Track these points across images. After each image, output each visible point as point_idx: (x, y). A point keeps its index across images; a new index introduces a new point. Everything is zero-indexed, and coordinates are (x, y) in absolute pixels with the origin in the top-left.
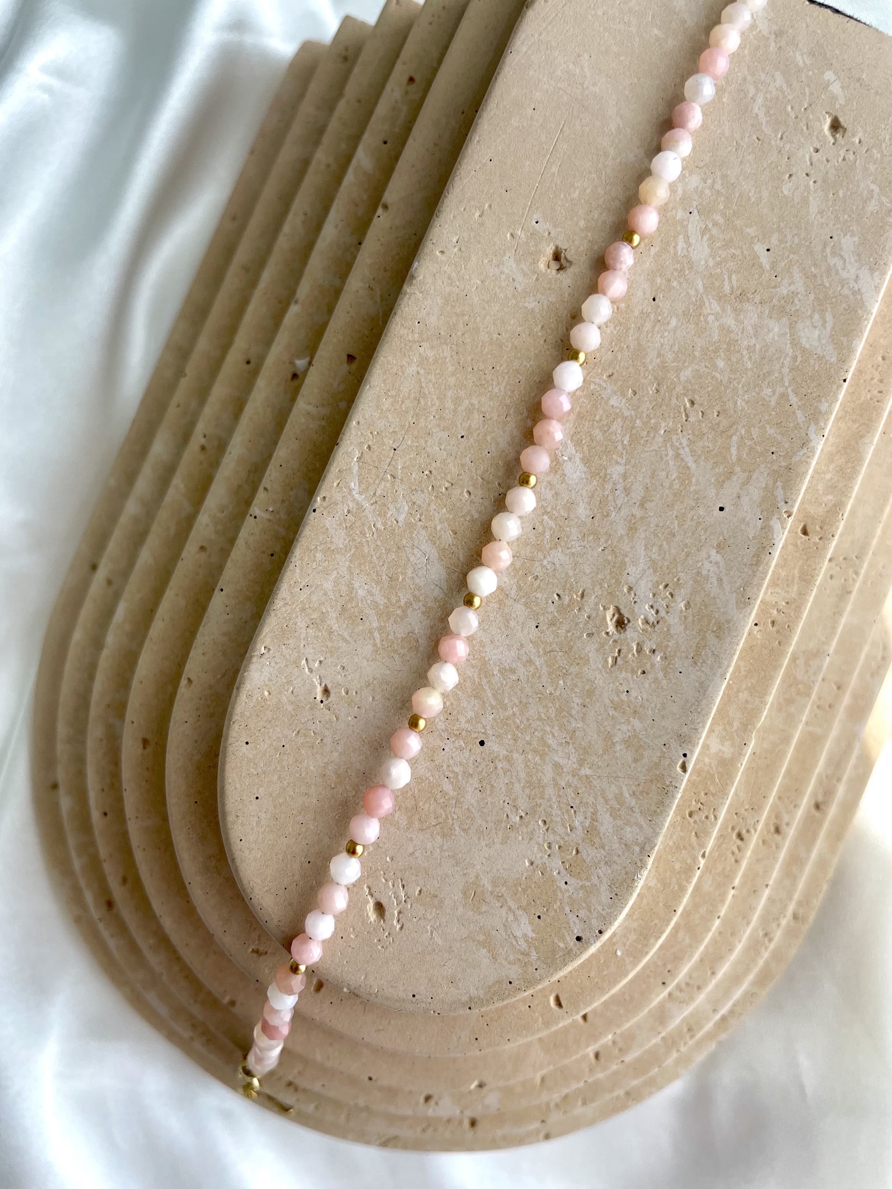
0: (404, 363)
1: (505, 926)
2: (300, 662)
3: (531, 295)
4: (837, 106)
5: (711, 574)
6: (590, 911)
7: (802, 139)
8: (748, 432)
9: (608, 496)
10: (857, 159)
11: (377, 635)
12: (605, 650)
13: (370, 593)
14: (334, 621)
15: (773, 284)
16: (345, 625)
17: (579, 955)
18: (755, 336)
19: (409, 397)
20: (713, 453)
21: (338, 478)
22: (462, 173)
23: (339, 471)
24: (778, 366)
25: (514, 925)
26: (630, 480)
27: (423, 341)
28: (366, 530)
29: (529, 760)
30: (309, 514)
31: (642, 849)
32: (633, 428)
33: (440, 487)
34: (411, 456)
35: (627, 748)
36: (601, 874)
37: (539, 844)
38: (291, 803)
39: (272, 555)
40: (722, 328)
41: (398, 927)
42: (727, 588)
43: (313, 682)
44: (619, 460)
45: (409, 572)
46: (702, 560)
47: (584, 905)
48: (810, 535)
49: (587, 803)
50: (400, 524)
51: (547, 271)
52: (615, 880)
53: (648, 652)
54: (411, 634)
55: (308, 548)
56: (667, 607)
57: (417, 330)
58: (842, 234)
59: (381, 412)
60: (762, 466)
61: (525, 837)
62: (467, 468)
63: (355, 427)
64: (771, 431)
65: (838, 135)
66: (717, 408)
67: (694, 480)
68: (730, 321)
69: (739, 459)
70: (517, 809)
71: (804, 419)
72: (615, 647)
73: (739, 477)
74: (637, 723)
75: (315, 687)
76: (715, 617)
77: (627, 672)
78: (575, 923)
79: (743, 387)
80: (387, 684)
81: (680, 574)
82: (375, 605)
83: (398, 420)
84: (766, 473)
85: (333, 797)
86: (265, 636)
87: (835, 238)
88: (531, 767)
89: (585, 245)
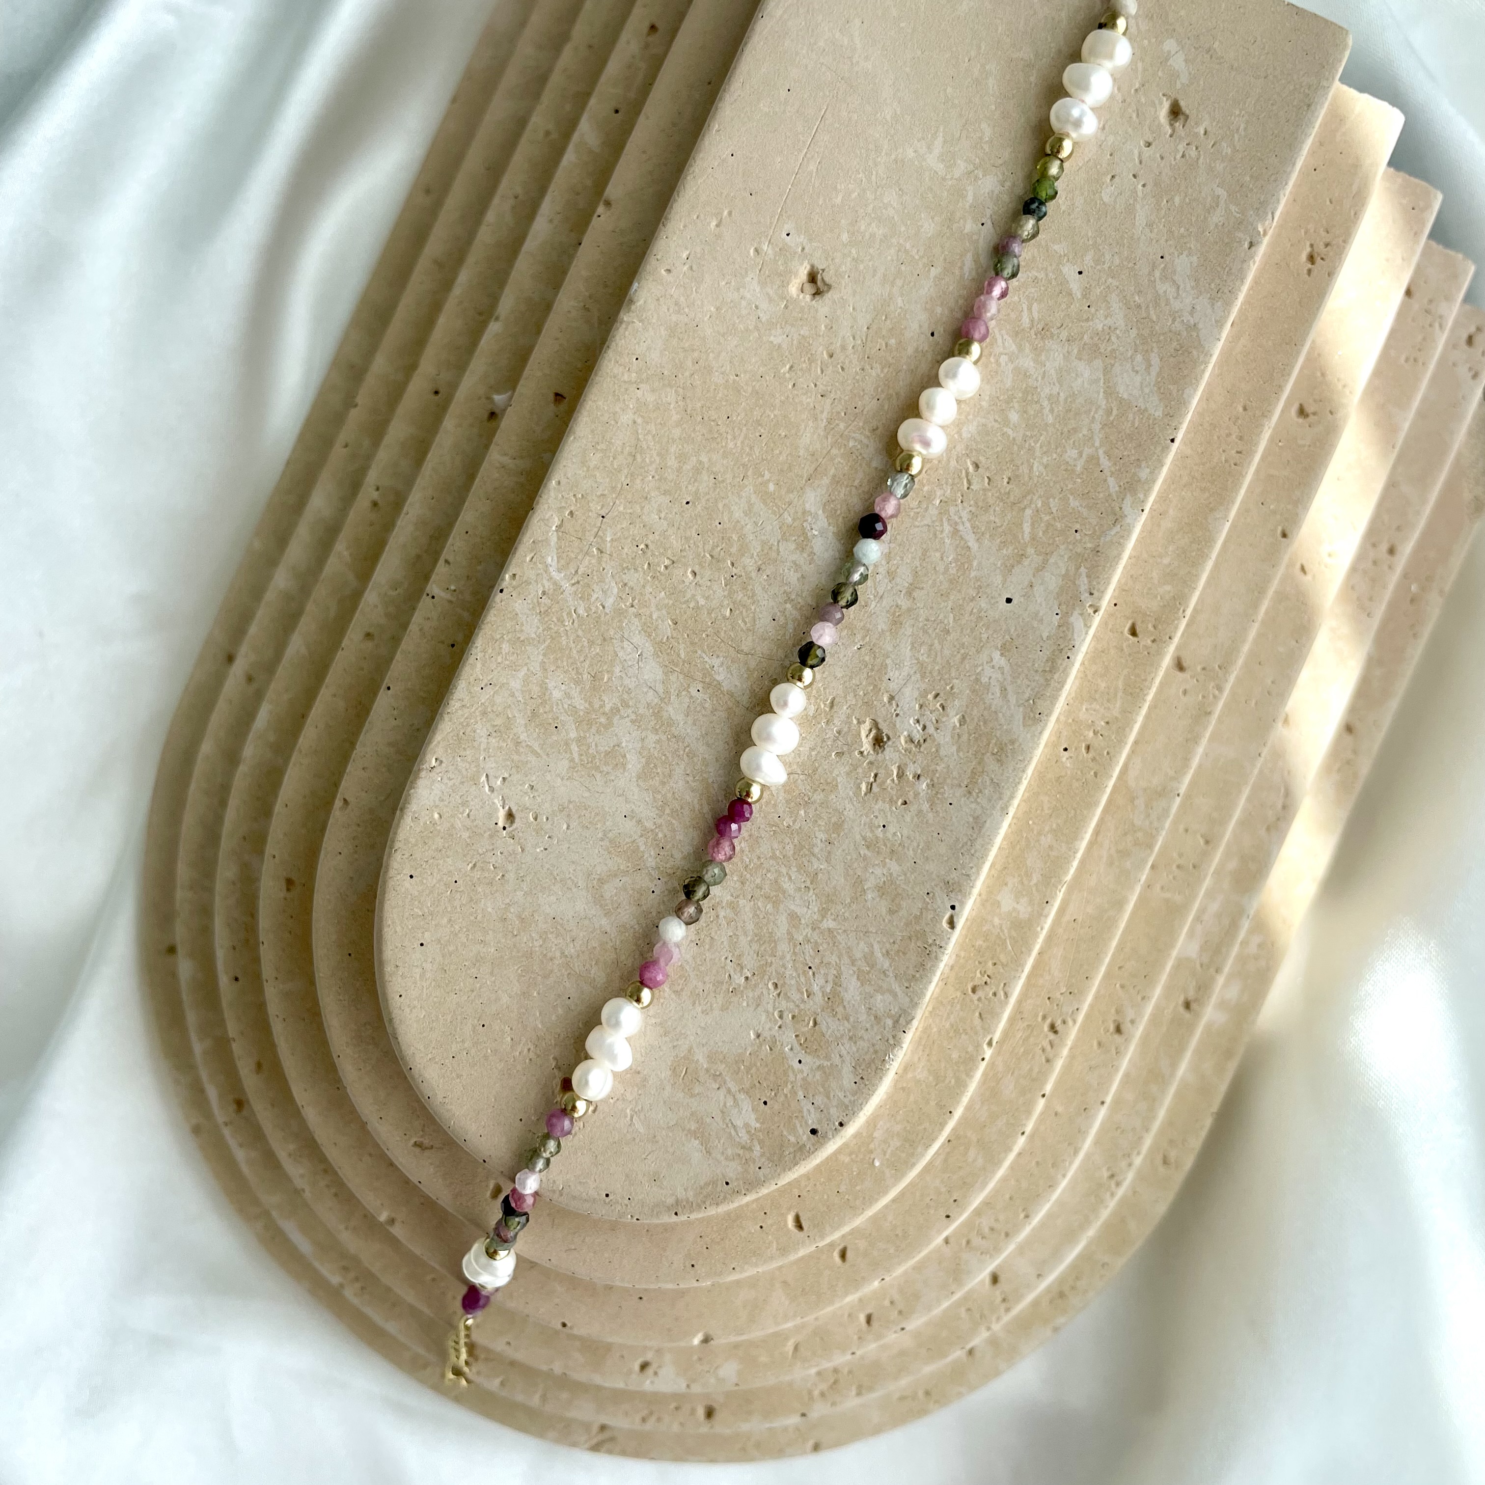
0: (618, 409)
1: (722, 1112)
2: (479, 778)
3: (778, 326)
4: (1178, 86)
5: (993, 682)
6: (828, 1098)
7: (1130, 129)
8: (1046, 504)
10: (1199, 155)
11: (574, 747)
12: (857, 774)
13: (568, 695)
14: (523, 728)
15: (1085, 317)
16: (535, 735)
17: (813, 1153)
18: (1059, 382)
19: (622, 452)
20: (1000, 530)
21: (531, 551)
22: (697, 170)
23: (534, 542)
24: (1086, 421)
25: (734, 1111)
26: (895, 562)
27: (640, 382)
28: (565, 617)
29: (759, 908)
30: (495, 595)
31: (896, 1022)
33: (659, 565)
34: (623, 526)
35: (881, 897)
36: (844, 1052)
37: (767, 1012)
38: (464, 953)
39: (453, 646)
40: (1017, 370)
43: (494, 803)
45: (617, 669)
46: (982, 665)
47: (822, 1090)
48: (1140, 636)
49: (830, 963)
50: (607, 610)
51: (798, 296)
52: (861, 1060)
53: (911, 778)
54: (617, 748)
55: (493, 638)
56: (937, 722)
57: (634, 367)
58: (1176, 254)
59: (588, 470)
60: (1062, 547)
61: (750, 1003)
62: (692, 542)
63: (555, 488)
64: (1074, 503)
65: (1177, 124)
66: (1008, 473)
67: (975, 563)
69: (1033, 538)
70: (742, 968)
71: (1117, 489)
72: (870, 770)
73: (1032, 561)
74: (894, 867)
75: (497, 810)
76: (996, 736)
77: (884, 802)
78: (809, 1111)
79: (1041, 447)
80: (586, 809)
81: (955, 681)
82: (574, 710)
83: (608, 480)
84: (1066, 557)
85: (515, 946)
86: (436, 746)
87: (1167, 257)
88: (761, 917)
89: (848, 264)
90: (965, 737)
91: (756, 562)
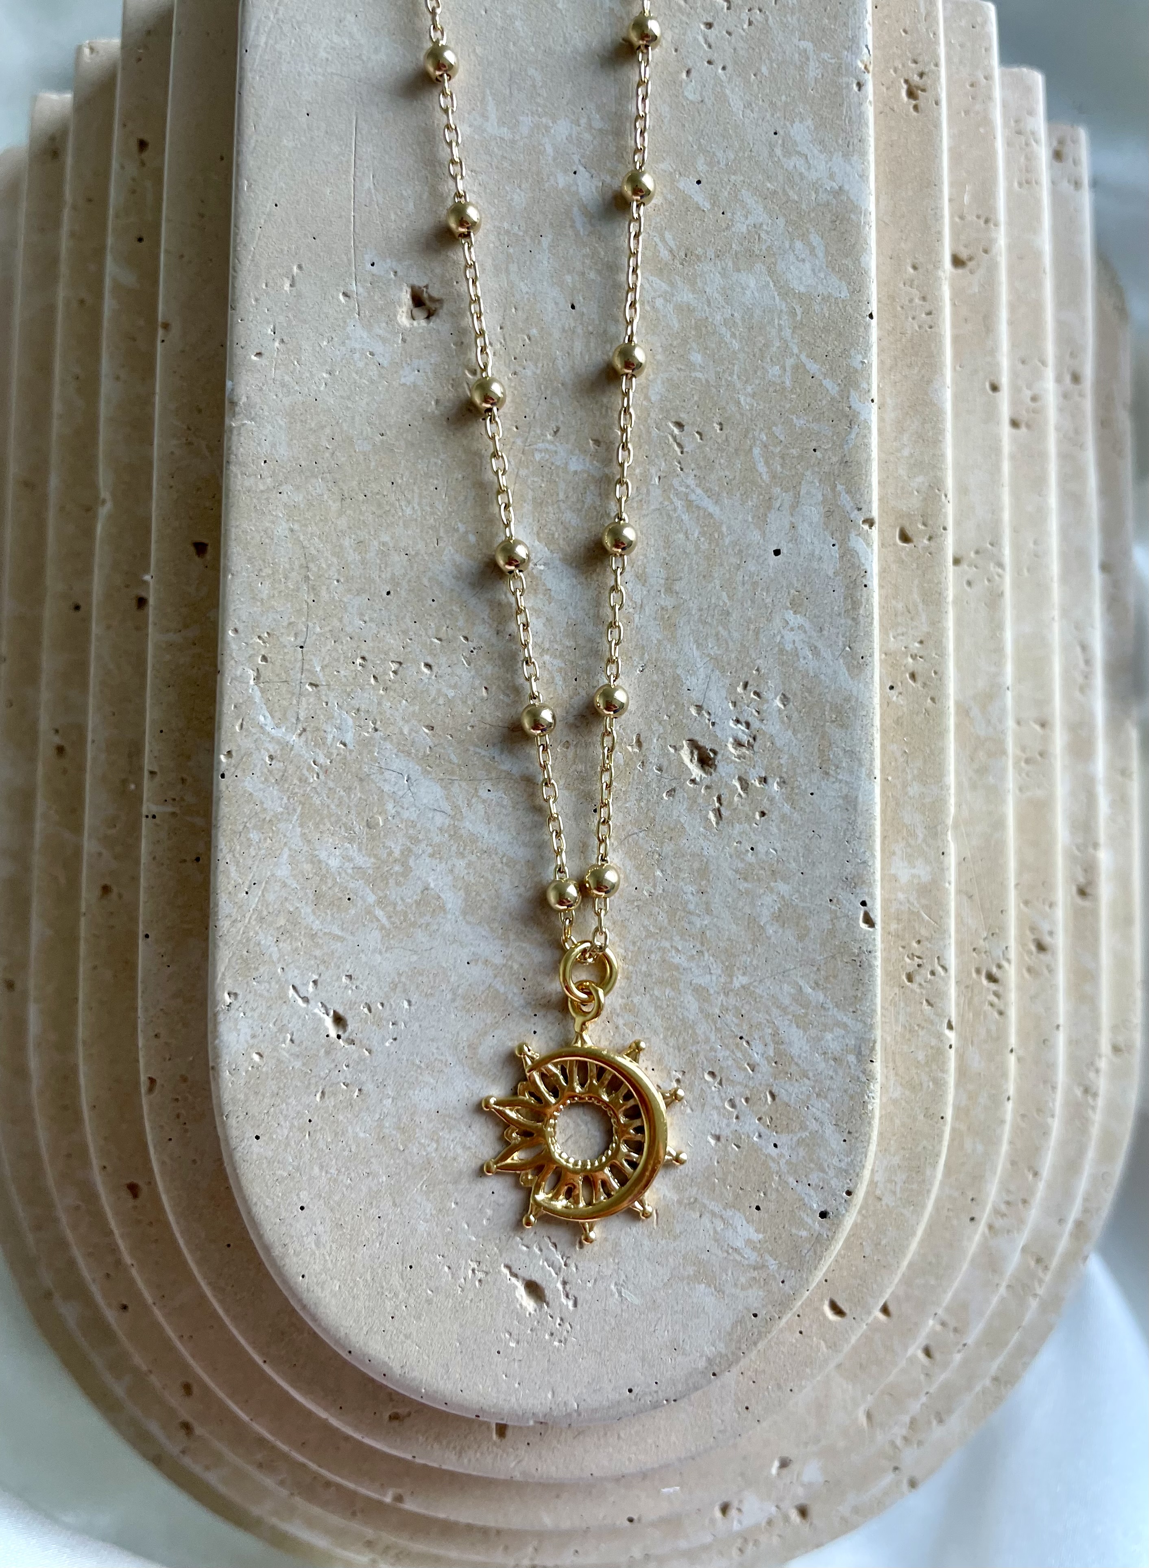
0: (268, 525)
1: (716, 1240)
2: (286, 993)
3: (404, 365)
5: (799, 645)
6: (823, 1171)
8: (772, 435)
11: (379, 913)
12: (699, 805)
13: (346, 858)
14: (312, 918)
15: (724, 226)
16: (329, 918)
17: (833, 1238)
18: (727, 303)
19: (292, 568)
20: (735, 482)
21: (238, 718)
22: (245, 237)
23: (236, 706)
24: (774, 332)
25: (729, 1233)
27: (280, 485)
28: (307, 774)
30: (218, 784)
31: (860, 1055)
33: (386, 673)
34: (328, 647)
35: (783, 927)
36: (818, 1114)
37: (716, 1108)
38: (353, 1196)
39: (195, 860)
40: (679, 309)
41: (570, 1304)
43: (315, 1014)
45: (390, 807)
46: (779, 632)
47: (812, 1165)
48: (915, 540)
49: (760, 1023)
50: (350, 747)
51: (412, 324)
52: (840, 1114)
53: (758, 785)
54: (426, 892)
55: (236, 832)
56: (758, 712)
57: (265, 473)
58: (788, 124)
59: (262, 603)
60: (808, 473)
61: (694, 1106)
62: (411, 633)
63: (235, 639)
64: (799, 422)
66: (717, 419)
67: (724, 529)
68: (686, 296)
69: (774, 476)
70: (668, 1072)
71: (837, 388)
72: (711, 796)
73: (783, 500)
74: (783, 888)
75: (321, 1020)
76: (827, 701)
77: (741, 823)
78: (809, 1195)
79: (739, 378)
80: (422, 975)
81: (758, 662)
82: (361, 872)
83: (289, 605)
84: (816, 481)
85: (407, 1162)
86: (223, 979)
87: (781, 132)
88: (665, 1006)
90: (795, 715)
91: (491, 626)
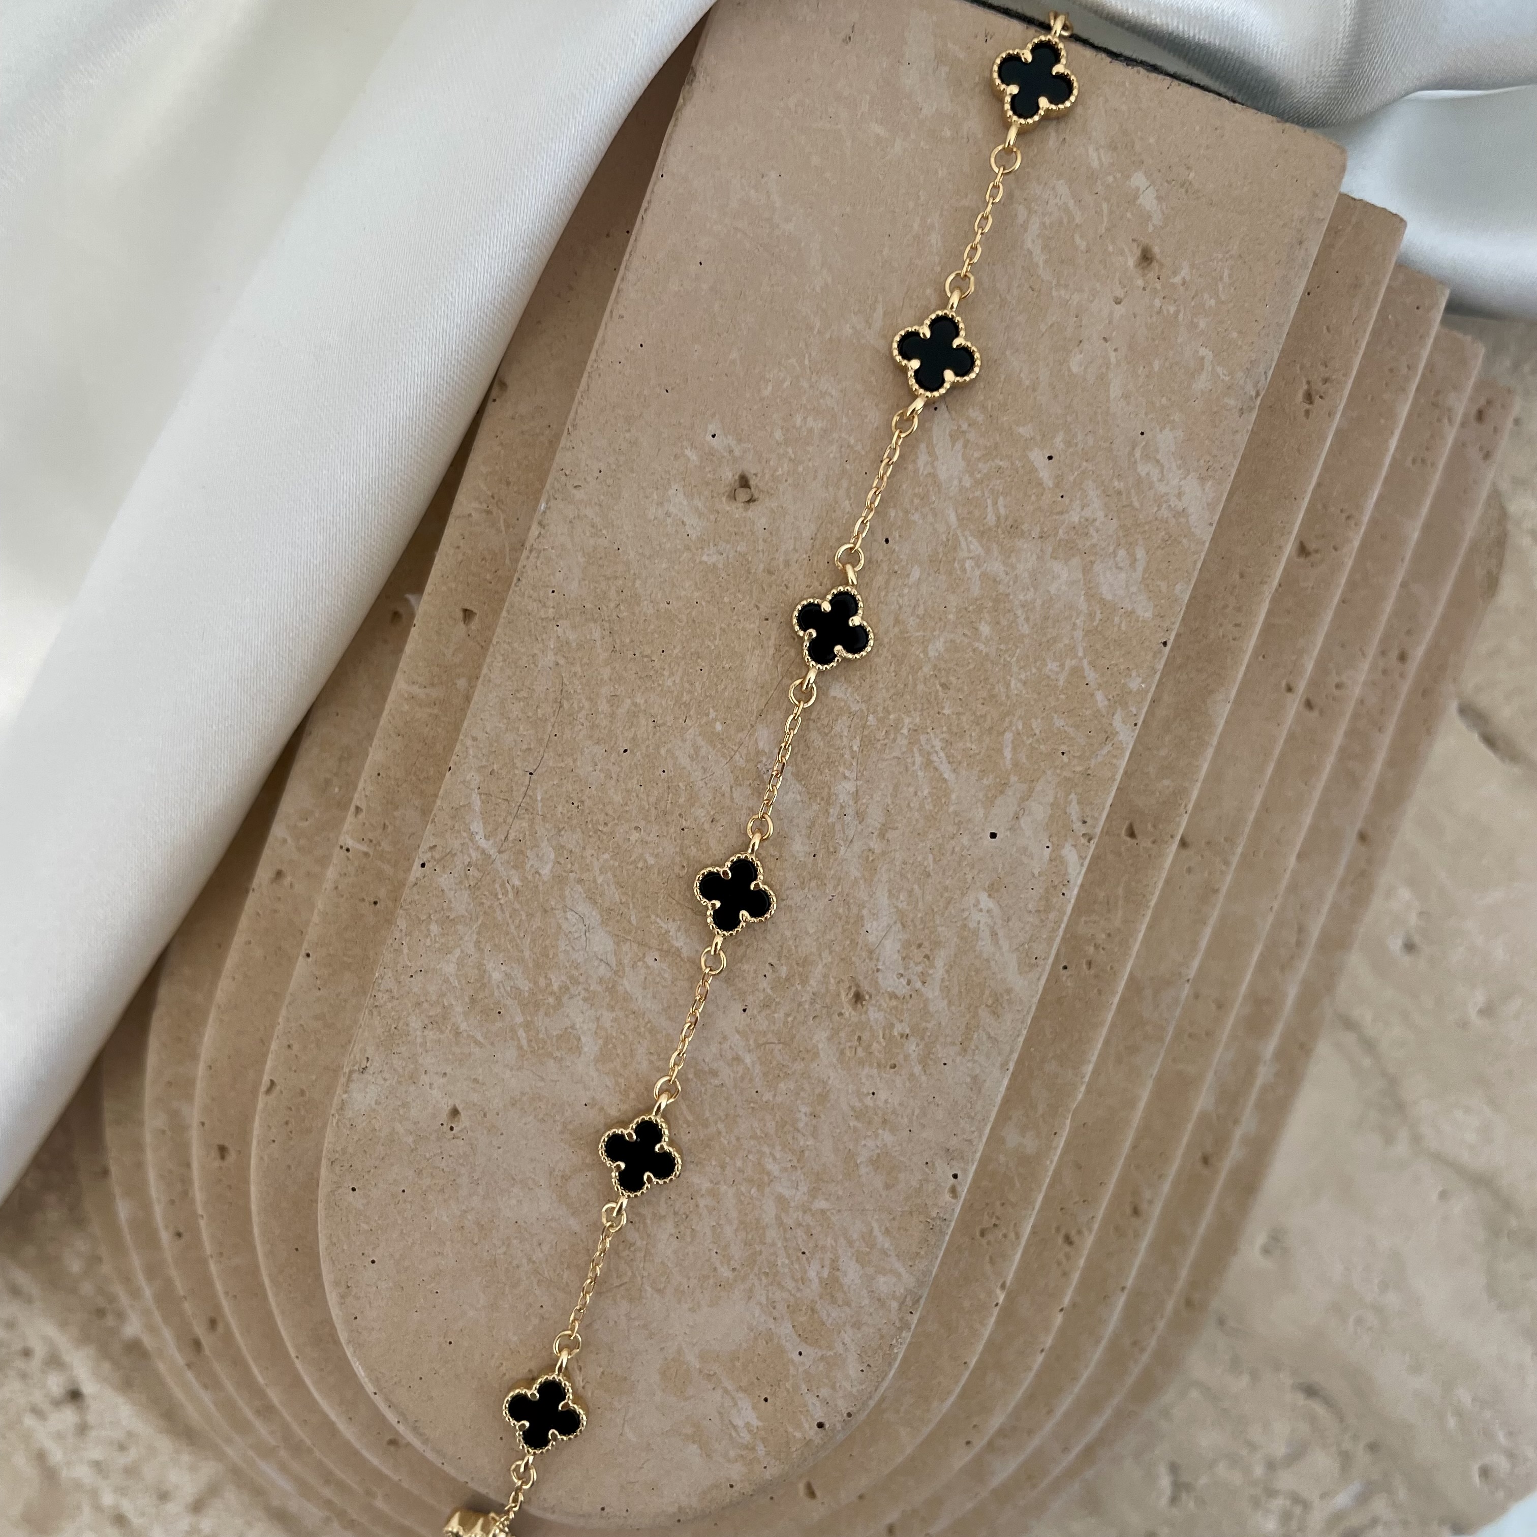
0: (536, 651)
1: (720, 1413)
2: (418, 1076)
3: (711, 544)
4: (1150, 229)
5: (982, 926)
6: (833, 1387)
7: (1097, 285)
8: (1028, 725)
9: (834, 824)
10: (1178, 310)
11: (521, 1033)
12: (840, 1038)
14: (462, 1017)
15: (1059, 508)
16: (476, 1023)
17: (822, 1446)
18: (1033, 586)
19: (546, 700)
20: (978, 757)
21: (453, 818)
22: (601, 366)
23: (455, 807)
24: (1067, 629)
25: (733, 1412)
26: (864, 801)
27: (561, 617)
28: (499, 889)
29: (742, 1193)
30: (416, 872)
31: (902, 1303)
32: (864, 727)
33: (599, 821)
34: (555, 782)
35: (876, 1171)
36: (847, 1340)
37: (760, 1304)
38: (420, 1268)
39: (375, 902)
40: (984, 575)
42: (1005, 945)
43: (437, 1103)
44: (847, 773)
45: (562, 945)
46: (969, 908)
47: (826, 1381)
48: (1139, 837)
49: (825, 1246)
50: (545, 879)
51: (730, 505)
52: (867, 1347)
53: (899, 1039)
54: (570, 1030)
55: (419, 919)
56: (923, 975)
57: (550, 603)
58: (1158, 429)
59: (509, 722)
60: (1049, 772)
61: (741, 1296)
62: (634, 794)
63: (473, 745)
64: (1059, 722)
65: (1149, 274)
66: (983, 693)
67: (953, 797)
68: (996, 567)
69: (1016, 764)
70: (729, 1259)
71: (1106, 703)
72: (853, 1033)
73: (1016, 789)
74: (887, 1137)
75: (441, 1109)
76: (989, 986)
77: (871, 1066)
78: (814, 1404)
79: (1018, 661)
80: (542, 1101)
81: (940, 929)
82: (516, 992)
83: (532, 732)
84: (1054, 783)
85: (476, 1255)
86: (366, 1044)
87: (1148, 434)
88: (746, 1203)
89: (785, 465)
90: (955, 990)
91: (708, 813)
